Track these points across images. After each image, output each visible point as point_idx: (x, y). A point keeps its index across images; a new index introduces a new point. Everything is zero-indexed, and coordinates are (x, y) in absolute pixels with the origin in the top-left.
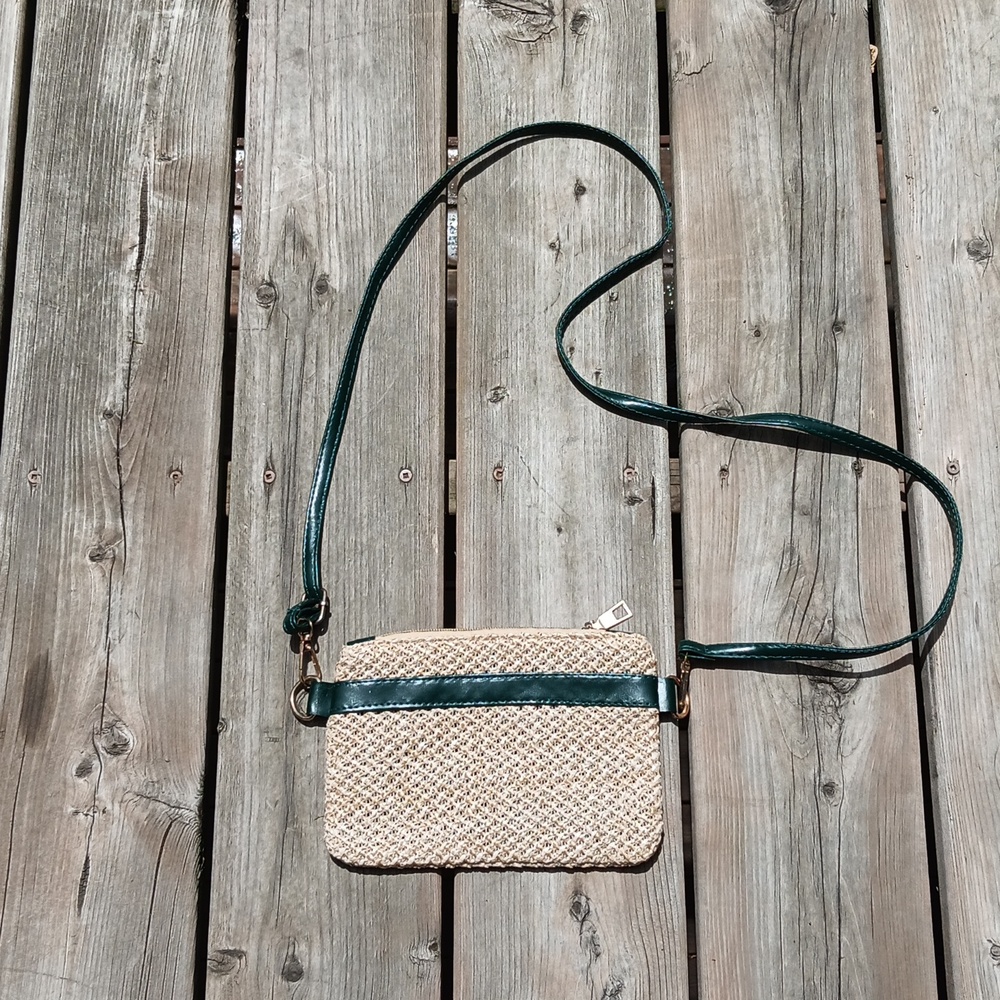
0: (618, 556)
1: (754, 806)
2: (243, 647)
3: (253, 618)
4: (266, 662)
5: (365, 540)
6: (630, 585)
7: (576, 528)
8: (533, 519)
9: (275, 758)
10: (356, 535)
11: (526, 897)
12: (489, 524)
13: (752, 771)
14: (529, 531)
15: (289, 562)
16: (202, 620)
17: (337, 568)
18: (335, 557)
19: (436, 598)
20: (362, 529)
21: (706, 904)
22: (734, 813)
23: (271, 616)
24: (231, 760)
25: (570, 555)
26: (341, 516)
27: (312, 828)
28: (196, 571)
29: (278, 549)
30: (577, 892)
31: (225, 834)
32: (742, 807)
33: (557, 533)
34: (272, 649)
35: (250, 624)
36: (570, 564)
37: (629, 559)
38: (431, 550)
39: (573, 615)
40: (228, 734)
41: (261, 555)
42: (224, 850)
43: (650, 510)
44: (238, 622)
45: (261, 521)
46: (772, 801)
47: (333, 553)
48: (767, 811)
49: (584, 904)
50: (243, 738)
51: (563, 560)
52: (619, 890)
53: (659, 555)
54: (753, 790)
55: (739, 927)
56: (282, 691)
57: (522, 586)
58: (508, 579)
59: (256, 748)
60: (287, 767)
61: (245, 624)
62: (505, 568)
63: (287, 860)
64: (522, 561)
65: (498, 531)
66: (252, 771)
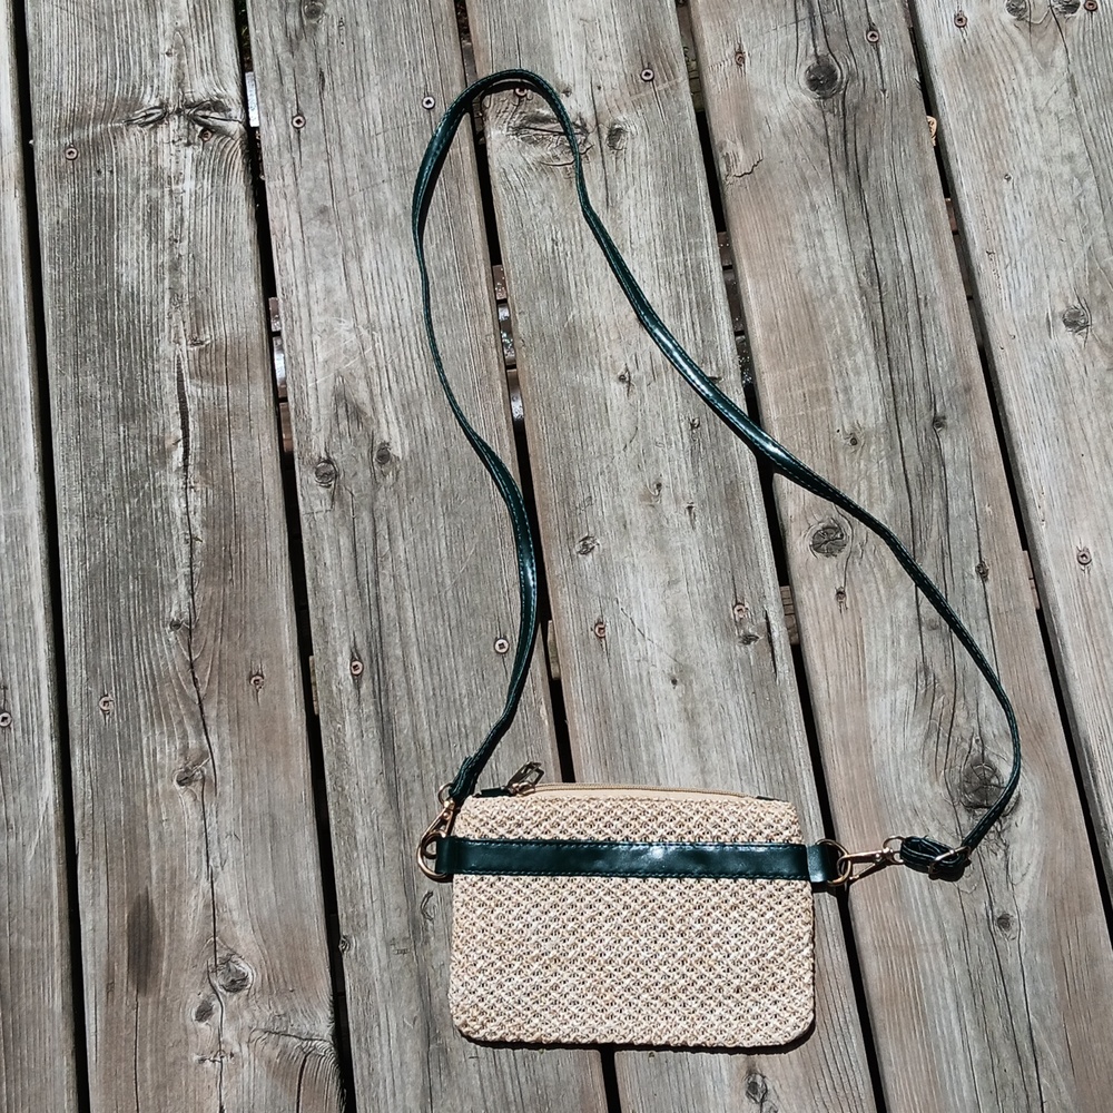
0: (741, 702)
1: (927, 951)
2: (355, 855)
3: (361, 823)
4: (381, 868)
5: (468, 722)
6: (758, 730)
7: (692, 677)
8: (644, 674)
9: (406, 971)
10: (458, 718)
11: (697, 1085)
12: (598, 686)
13: (918, 915)
14: (642, 688)
15: (390, 757)
16: (307, 833)
17: (443, 756)
18: (439, 744)
19: (553, 774)
20: (463, 710)
21: (891, 1065)
22: (906, 962)
23: (380, 817)
24: (359, 980)
25: (689, 706)
26: (439, 699)
27: (457, 1041)
28: (293, 781)
29: (377, 745)
30: (751, 1072)
31: (365, 1061)
32: (914, 955)
33: (672, 686)
34: (386, 854)
35: (359, 830)
36: (691, 717)
37: (753, 702)
38: (541, 723)
39: (703, 772)
40: (352, 952)
41: (360, 753)
42: (366, 1078)
43: (767, 649)
44: (345, 829)
45: (354, 717)
46: (945, 942)
47: (437, 741)
48: (941, 954)
49: (760, 1083)
50: (369, 954)
51: (684, 715)
52: (795, 1062)
53: (784, 694)
54: (923, 935)
55: (930, 1085)
56: (404, 897)
57: (643, 748)
58: (627, 742)
59: (384, 963)
60: (420, 979)
61: (354, 830)
62: (622, 731)
63: (436, 1080)
64: (639, 721)
65: (609, 692)
66: (384, 988)
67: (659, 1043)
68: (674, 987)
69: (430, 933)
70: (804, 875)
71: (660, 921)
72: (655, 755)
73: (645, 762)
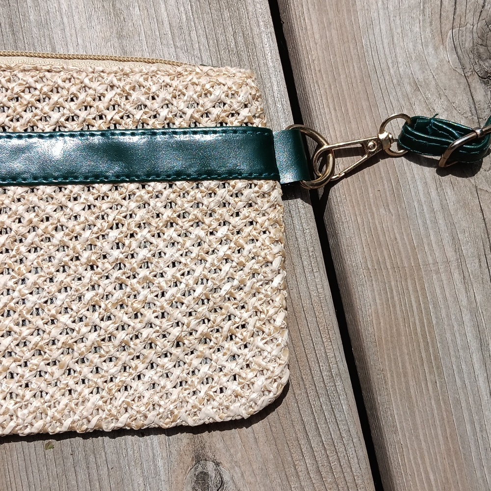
1: (438, 272)
13: (425, 223)
21: (396, 432)
22: (411, 288)
30: (199, 458)
32: (421, 279)
39: (120, 37)
46: (461, 260)
48: (456, 276)
49: (212, 473)
52: (262, 440)
54: (432, 250)
55: (449, 455)
57: (30, 3)
67: (58, 430)
68: (81, 345)
70: (271, 172)
71: (57, 248)
72: (48, 12)
73: (34, 24)
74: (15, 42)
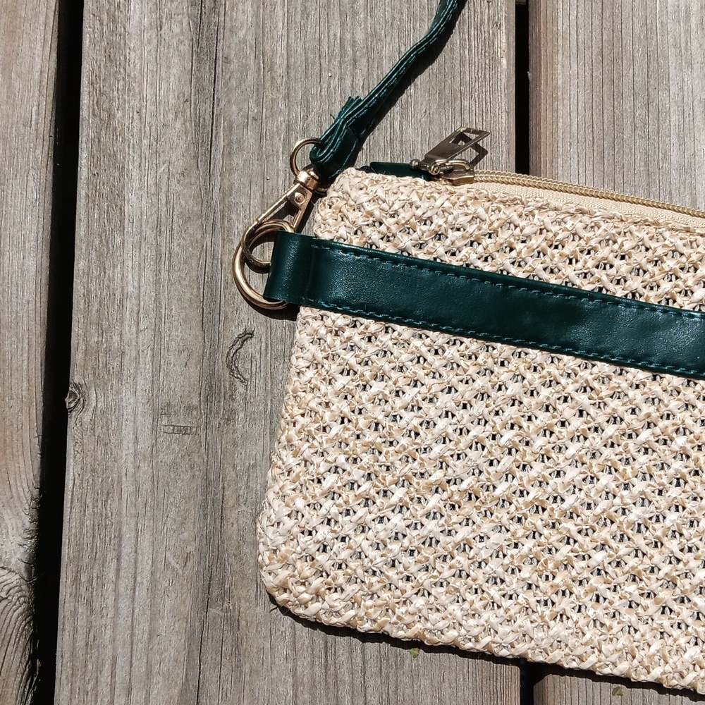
2: (117, 241)
3: (136, 184)
4: (164, 274)
5: (360, 36)
10: (343, 25)
12: (607, 13)
14: (688, 32)
15: (208, 75)
16: (32, 184)
17: (306, 91)
20: (355, 14)
23: (174, 182)
24: (94, 470)
27: (261, 610)
28: (17, 85)
29: (185, 48)
31: (82, 622)
34: (176, 249)
35: (132, 197)
38: (494, 61)
40: (87, 417)
41: (152, 58)
42: (80, 653)
44: (106, 190)
47: (299, 60)
50: (119, 427)
56: (199, 333)
57: (674, 139)
58: (646, 123)
59: (145, 445)
60: (207, 484)
61: (120, 195)
62: (640, 102)
63: (210, 675)
64: (674, 89)
65: (627, 29)
66: (137, 490)
67: (643, 678)
68: (687, 581)
69: (238, 405)
71: (674, 455)
72: (694, 155)
73: (675, 165)
74: (648, 185)
